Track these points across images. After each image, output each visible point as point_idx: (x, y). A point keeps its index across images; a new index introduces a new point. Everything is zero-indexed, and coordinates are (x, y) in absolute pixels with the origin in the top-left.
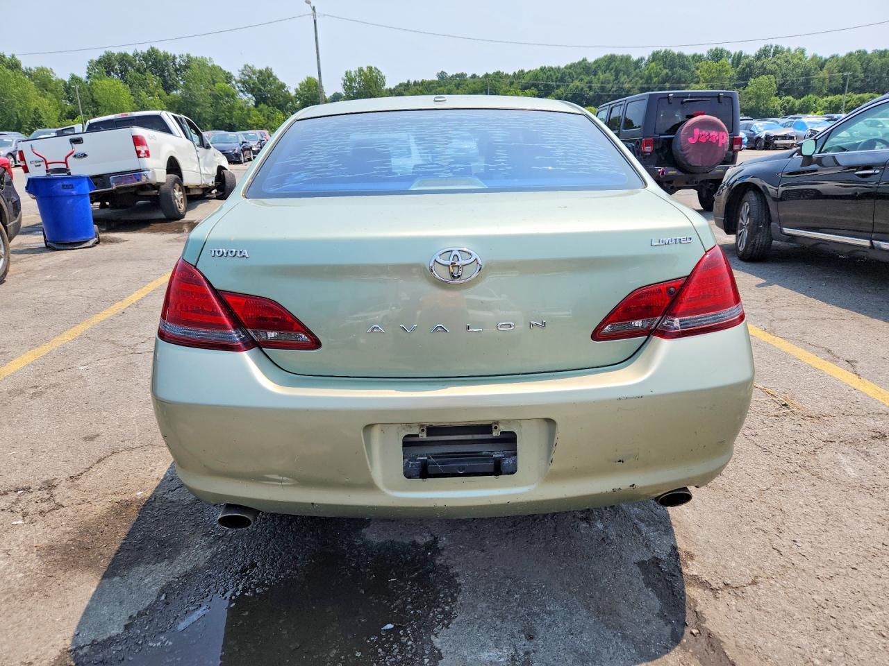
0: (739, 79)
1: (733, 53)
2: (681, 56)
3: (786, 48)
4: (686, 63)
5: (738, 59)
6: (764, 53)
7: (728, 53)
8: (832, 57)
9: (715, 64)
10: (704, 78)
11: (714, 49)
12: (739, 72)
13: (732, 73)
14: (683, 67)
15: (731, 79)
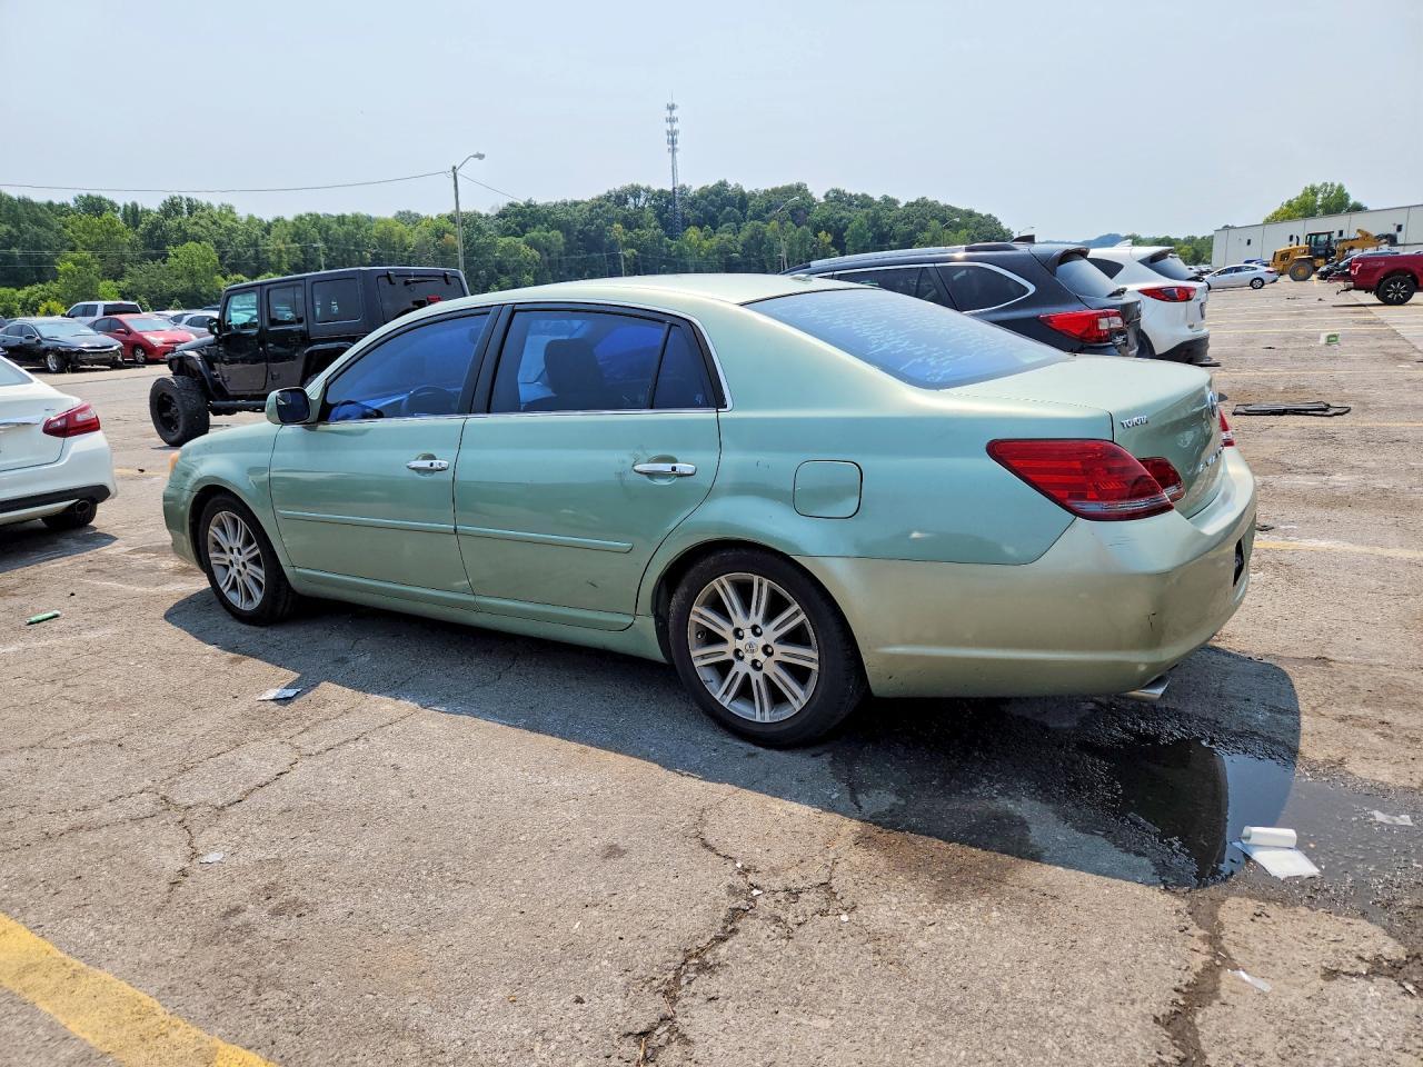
0: (146, 246)
1: (121, 205)
2: (25, 203)
3: (205, 203)
4: (40, 215)
5: (133, 215)
6: (172, 208)
7: (112, 204)
8: (277, 220)
9: (96, 220)
10: (84, 242)
11: (85, 195)
12: (143, 236)
13: (130, 236)
14: (37, 222)
15: (133, 245)
